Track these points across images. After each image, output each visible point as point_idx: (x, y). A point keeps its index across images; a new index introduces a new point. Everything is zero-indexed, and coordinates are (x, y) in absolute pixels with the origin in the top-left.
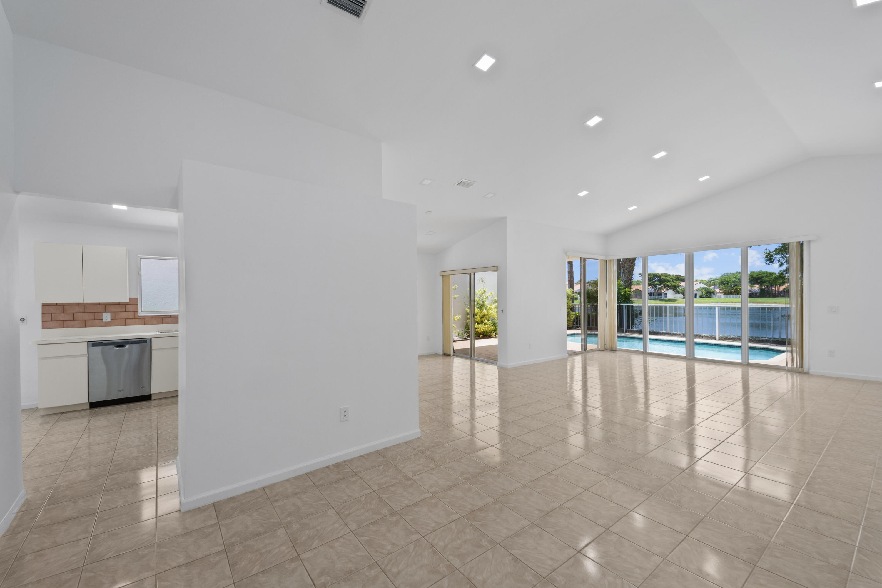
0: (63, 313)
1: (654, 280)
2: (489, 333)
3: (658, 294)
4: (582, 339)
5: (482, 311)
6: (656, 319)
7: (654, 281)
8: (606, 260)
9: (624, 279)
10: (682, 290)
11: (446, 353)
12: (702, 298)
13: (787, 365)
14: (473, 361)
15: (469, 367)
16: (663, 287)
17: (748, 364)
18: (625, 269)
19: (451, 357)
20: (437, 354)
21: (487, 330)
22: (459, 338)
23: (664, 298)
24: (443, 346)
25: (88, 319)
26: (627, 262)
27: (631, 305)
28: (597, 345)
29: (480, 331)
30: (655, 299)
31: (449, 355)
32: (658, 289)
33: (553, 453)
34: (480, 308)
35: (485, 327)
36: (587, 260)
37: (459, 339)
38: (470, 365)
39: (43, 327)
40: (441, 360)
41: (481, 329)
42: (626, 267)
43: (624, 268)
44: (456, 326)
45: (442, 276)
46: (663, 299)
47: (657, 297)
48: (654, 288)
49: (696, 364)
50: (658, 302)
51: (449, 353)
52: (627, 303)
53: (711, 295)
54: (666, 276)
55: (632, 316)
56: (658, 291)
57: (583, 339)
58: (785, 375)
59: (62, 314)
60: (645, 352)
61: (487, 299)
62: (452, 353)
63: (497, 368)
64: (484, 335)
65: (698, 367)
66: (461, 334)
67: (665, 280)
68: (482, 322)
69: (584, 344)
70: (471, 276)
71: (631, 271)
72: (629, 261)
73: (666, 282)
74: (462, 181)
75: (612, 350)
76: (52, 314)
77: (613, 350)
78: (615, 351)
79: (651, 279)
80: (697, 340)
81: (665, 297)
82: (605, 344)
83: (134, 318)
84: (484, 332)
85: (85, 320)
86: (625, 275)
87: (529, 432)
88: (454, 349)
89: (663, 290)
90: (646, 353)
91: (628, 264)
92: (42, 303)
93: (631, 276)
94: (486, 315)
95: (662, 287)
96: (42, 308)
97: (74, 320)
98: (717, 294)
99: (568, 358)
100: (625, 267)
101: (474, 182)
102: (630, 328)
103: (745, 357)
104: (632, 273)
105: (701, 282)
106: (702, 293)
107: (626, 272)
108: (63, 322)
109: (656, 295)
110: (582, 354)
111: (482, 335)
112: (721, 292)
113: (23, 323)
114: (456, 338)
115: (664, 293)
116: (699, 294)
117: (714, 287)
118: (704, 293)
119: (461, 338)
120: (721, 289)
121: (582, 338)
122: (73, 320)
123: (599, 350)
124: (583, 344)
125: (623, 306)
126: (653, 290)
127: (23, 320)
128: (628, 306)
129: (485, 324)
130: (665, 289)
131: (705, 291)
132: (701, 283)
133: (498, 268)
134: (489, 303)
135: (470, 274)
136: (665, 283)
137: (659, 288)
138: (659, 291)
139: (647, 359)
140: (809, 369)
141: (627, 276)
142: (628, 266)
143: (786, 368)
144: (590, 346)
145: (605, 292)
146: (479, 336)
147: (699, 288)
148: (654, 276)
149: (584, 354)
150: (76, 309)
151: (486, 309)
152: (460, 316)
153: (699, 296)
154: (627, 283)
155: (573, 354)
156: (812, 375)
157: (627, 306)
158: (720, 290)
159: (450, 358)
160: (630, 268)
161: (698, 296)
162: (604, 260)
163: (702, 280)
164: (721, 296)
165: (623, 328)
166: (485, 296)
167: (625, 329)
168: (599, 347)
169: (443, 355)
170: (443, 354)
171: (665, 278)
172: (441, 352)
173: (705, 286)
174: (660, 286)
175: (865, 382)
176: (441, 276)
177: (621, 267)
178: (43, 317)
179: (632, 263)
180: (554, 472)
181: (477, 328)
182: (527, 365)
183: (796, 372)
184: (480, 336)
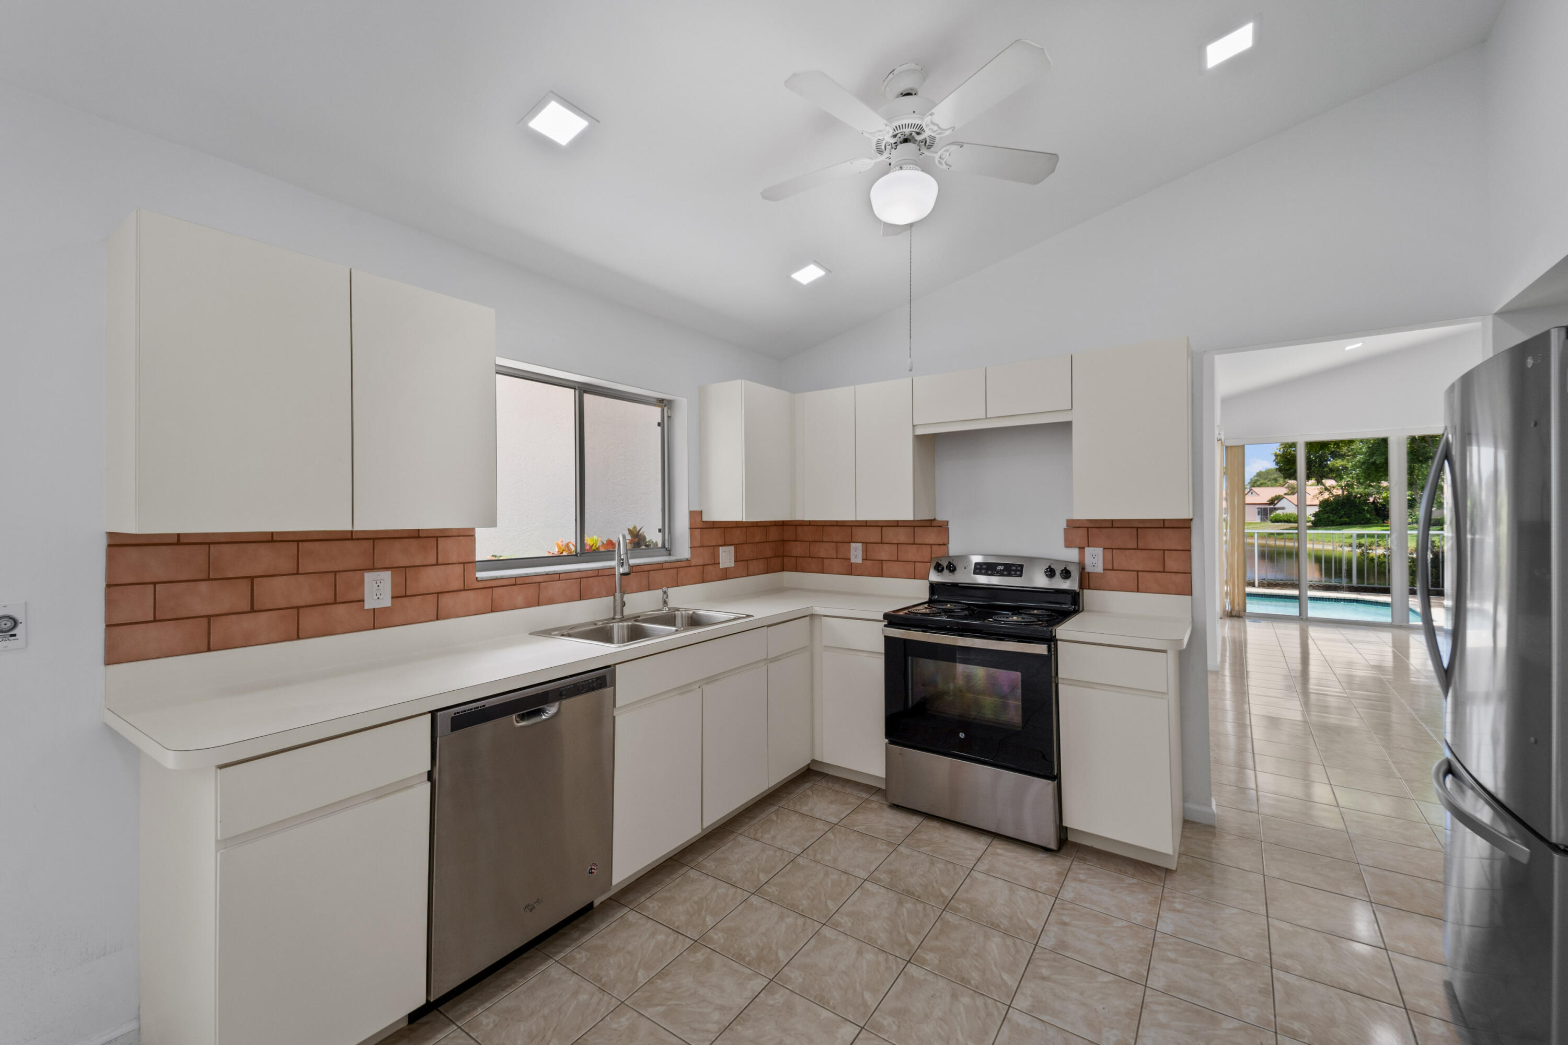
0: (209, 579)
25: (309, 600)
39: (113, 656)
59: (203, 586)
76: (158, 586)
83: (464, 590)
85: (298, 608)
92: (110, 535)
96: (110, 559)
97: (253, 610)
108: (205, 620)
113: (11, 643)
122: (249, 609)
127: (10, 624)
150: (265, 560)
178: (109, 602)
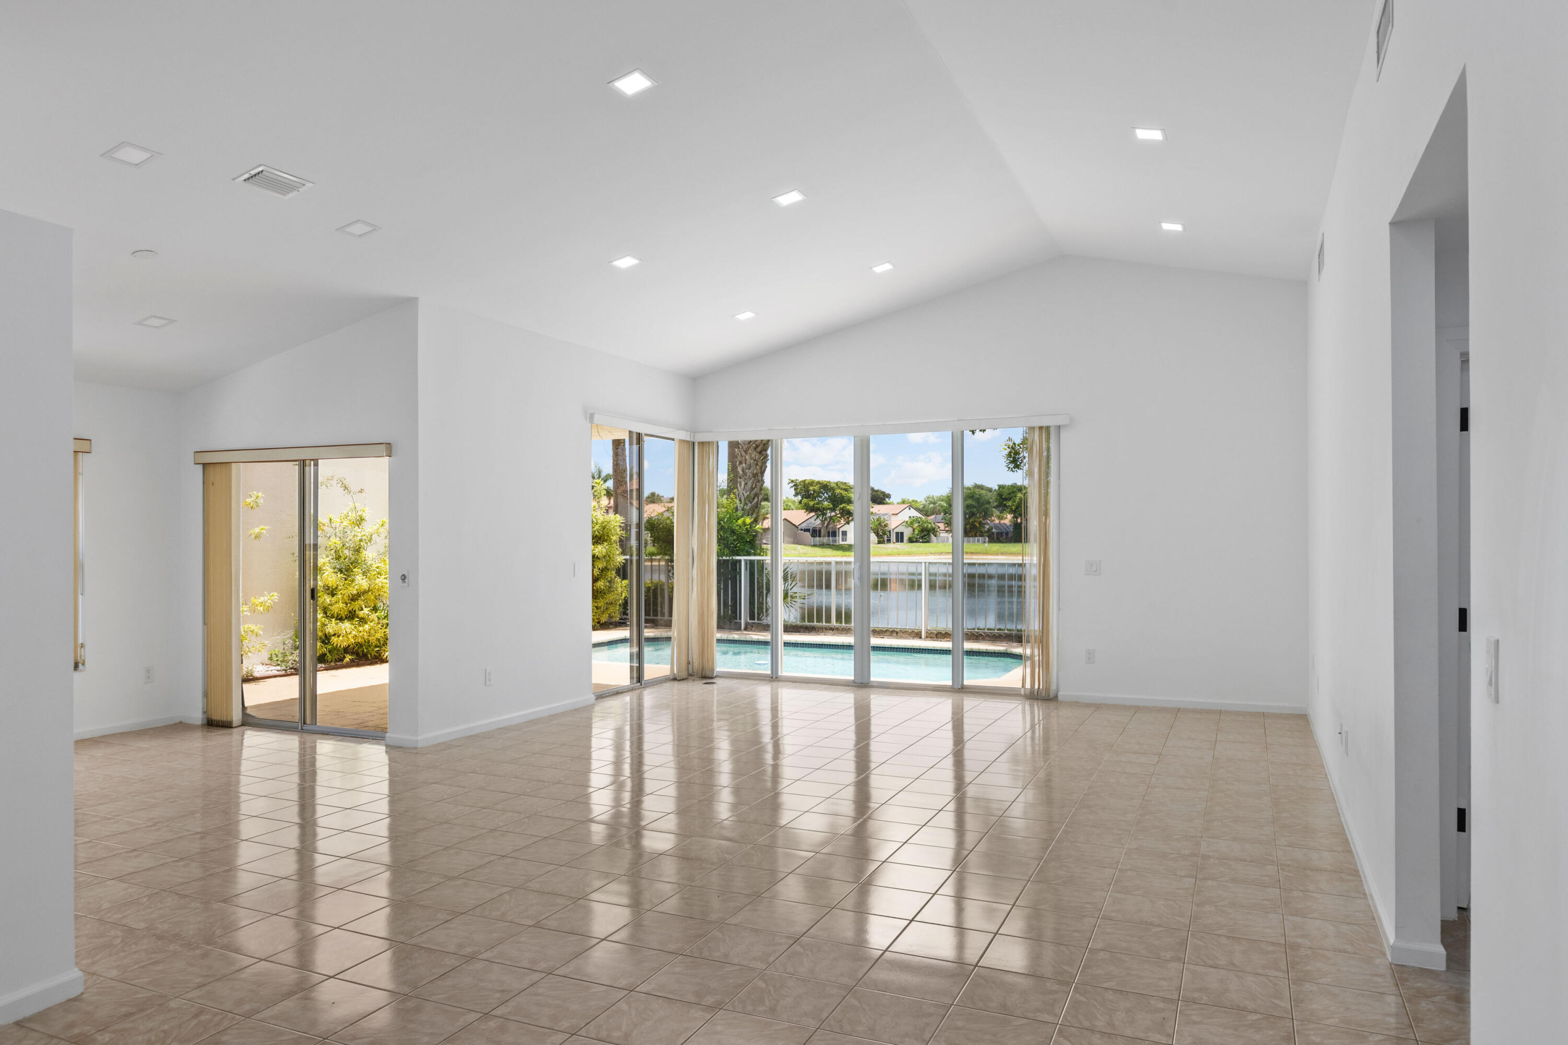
1: (821, 497)
2: (376, 646)
3: (829, 532)
4: (631, 655)
5: (353, 581)
6: (808, 595)
7: (820, 499)
8: (694, 443)
9: (744, 492)
10: (877, 523)
11: (216, 717)
12: (913, 544)
13: (1023, 686)
14: (309, 738)
15: (295, 757)
16: (839, 515)
17: (962, 688)
18: (746, 469)
19: (234, 730)
20: (181, 723)
21: (370, 638)
22: (274, 668)
23: (841, 543)
24: (206, 694)
26: (750, 451)
27: (758, 561)
28: (669, 667)
29: (345, 644)
30: (822, 546)
31: (226, 725)
32: (828, 519)
33: (508, 963)
34: (346, 571)
35: (361, 629)
36: (646, 438)
37: (274, 670)
38: (297, 750)
40: (197, 743)
41: (350, 636)
42: (748, 463)
43: (744, 465)
44: (262, 629)
45: (205, 465)
46: (838, 544)
47: (825, 540)
48: (821, 518)
49: (872, 696)
50: (828, 551)
51: (224, 719)
52: (749, 554)
53: (928, 534)
54: (846, 490)
55: (760, 588)
56: (828, 524)
57: (635, 653)
58: (1020, 707)
60: (774, 677)
61: (370, 540)
62: (236, 717)
63: (387, 752)
64: (357, 654)
65: (878, 702)
66: (280, 655)
67: (843, 497)
68: (351, 616)
69: (638, 665)
70: (307, 468)
71: (759, 474)
72: (755, 449)
73: (845, 502)
74: (262, 171)
75: (704, 675)
77: (706, 676)
78: (712, 678)
79: (815, 494)
80: (875, 641)
81: (843, 541)
82: (689, 663)
84: (360, 645)
86: (746, 484)
87: (449, 918)
88: (246, 705)
89: (839, 521)
90: (776, 678)
91: (753, 456)
93: (758, 487)
94: (365, 592)
95: (837, 514)
98: (940, 533)
99: (594, 704)
100: (746, 463)
101: (303, 182)
102: (754, 620)
103: (957, 672)
104: (760, 478)
105: (911, 505)
106: (914, 530)
107: (749, 476)
109: (824, 536)
110: (630, 693)
111: (352, 653)
112: (947, 529)
114: (259, 671)
115: (841, 530)
116: (908, 533)
117: (936, 517)
118: (917, 532)
119: (278, 668)
120: (947, 523)
121: (632, 651)
123: (675, 679)
124: (635, 665)
125: (740, 561)
126: (818, 522)
128: (752, 562)
129: (363, 621)
130: (842, 521)
131: (919, 526)
132: (911, 509)
133: (391, 447)
134: (375, 555)
135: (303, 464)
136: (843, 505)
137: (831, 518)
138: (831, 526)
139: (780, 693)
140: (1058, 691)
141: (749, 484)
142: (752, 461)
143: (1022, 692)
144: (651, 670)
145: (691, 526)
146: (341, 660)
147: (907, 519)
148: (820, 488)
149: (638, 691)
151: (364, 574)
152: (275, 596)
153: (908, 538)
154: (750, 505)
155: (605, 694)
156: (1062, 702)
157: (748, 563)
158: (946, 525)
159: (231, 734)
160: (757, 465)
161: (906, 538)
162: (688, 442)
163: (913, 501)
164: (948, 538)
165: (740, 619)
166: (359, 533)
167: (746, 620)
168: (675, 672)
169: (203, 725)
170: (206, 722)
171: (844, 493)
172: (197, 717)
173: (919, 515)
174: (833, 514)
175: (1137, 709)
176: (200, 467)
177: (738, 463)
179: (760, 453)
180: (498, 1012)
181: (334, 635)
182: (476, 736)
183: (1038, 699)
184: (344, 657)
